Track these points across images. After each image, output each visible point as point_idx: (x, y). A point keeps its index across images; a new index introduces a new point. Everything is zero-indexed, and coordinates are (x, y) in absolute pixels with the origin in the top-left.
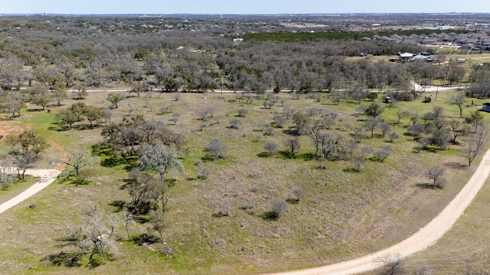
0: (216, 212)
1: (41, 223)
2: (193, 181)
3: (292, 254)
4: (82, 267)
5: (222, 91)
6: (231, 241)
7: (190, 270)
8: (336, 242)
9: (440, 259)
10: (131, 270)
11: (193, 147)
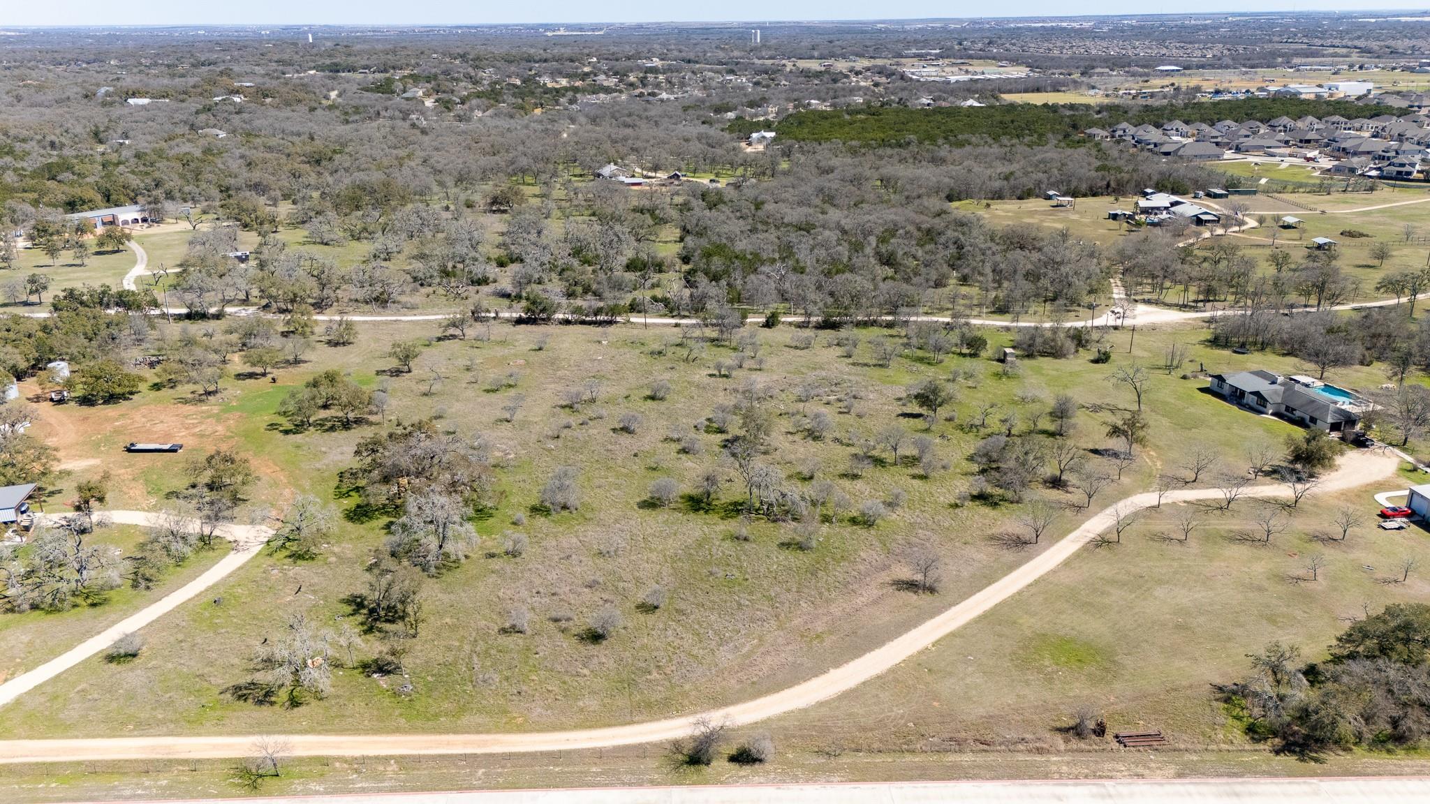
0: (507, 625)
1: (227, 632)
2: (495, 559)
3: (592, 703)
4: (277, 707)
5: (649, 321)
6: (507, 679)
7: (429, 720)
8: (673, 687)
9: (820, 724)
10: (343, 716)
11: (524, 481)
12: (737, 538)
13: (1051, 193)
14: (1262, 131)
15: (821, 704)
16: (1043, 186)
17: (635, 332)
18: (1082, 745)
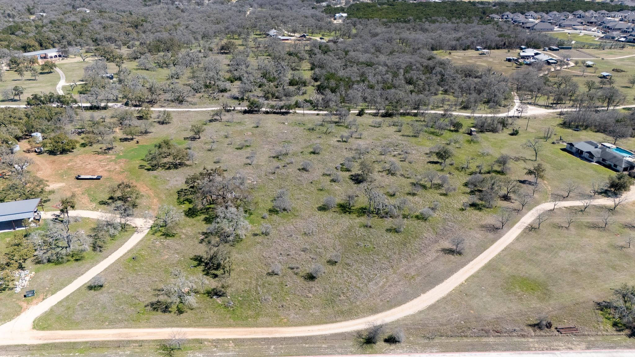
0: (270, 271)
1: (142, 274)
2: (258, 236)
3: (316, 311)
4: (172, 313)
5: (306, 112)
6: (275, 299)
7: (243, 320)
8: (352, 303)
9: (421, 322)
10: (204, 318)
11: (263, 196)
12: (367, 226)
13: (478, 47)
14: (570, 17)
15: (420, 312)
16: (475, 44)
17: (299, 118)
18: (542, 333)
